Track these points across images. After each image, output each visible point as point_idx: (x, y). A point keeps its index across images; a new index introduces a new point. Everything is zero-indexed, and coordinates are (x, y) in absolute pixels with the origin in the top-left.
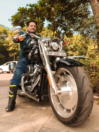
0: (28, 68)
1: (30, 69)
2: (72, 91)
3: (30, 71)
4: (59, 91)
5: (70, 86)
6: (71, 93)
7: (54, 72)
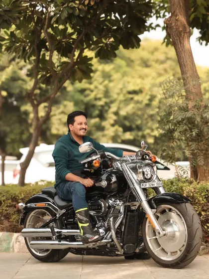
0: (101, 205)
1: (103, 205)
2: (179, 231)
3: (103, 209)
4: (164, 232)
5: (175, 225)
6: (177, 234)
7: (155, 210)
